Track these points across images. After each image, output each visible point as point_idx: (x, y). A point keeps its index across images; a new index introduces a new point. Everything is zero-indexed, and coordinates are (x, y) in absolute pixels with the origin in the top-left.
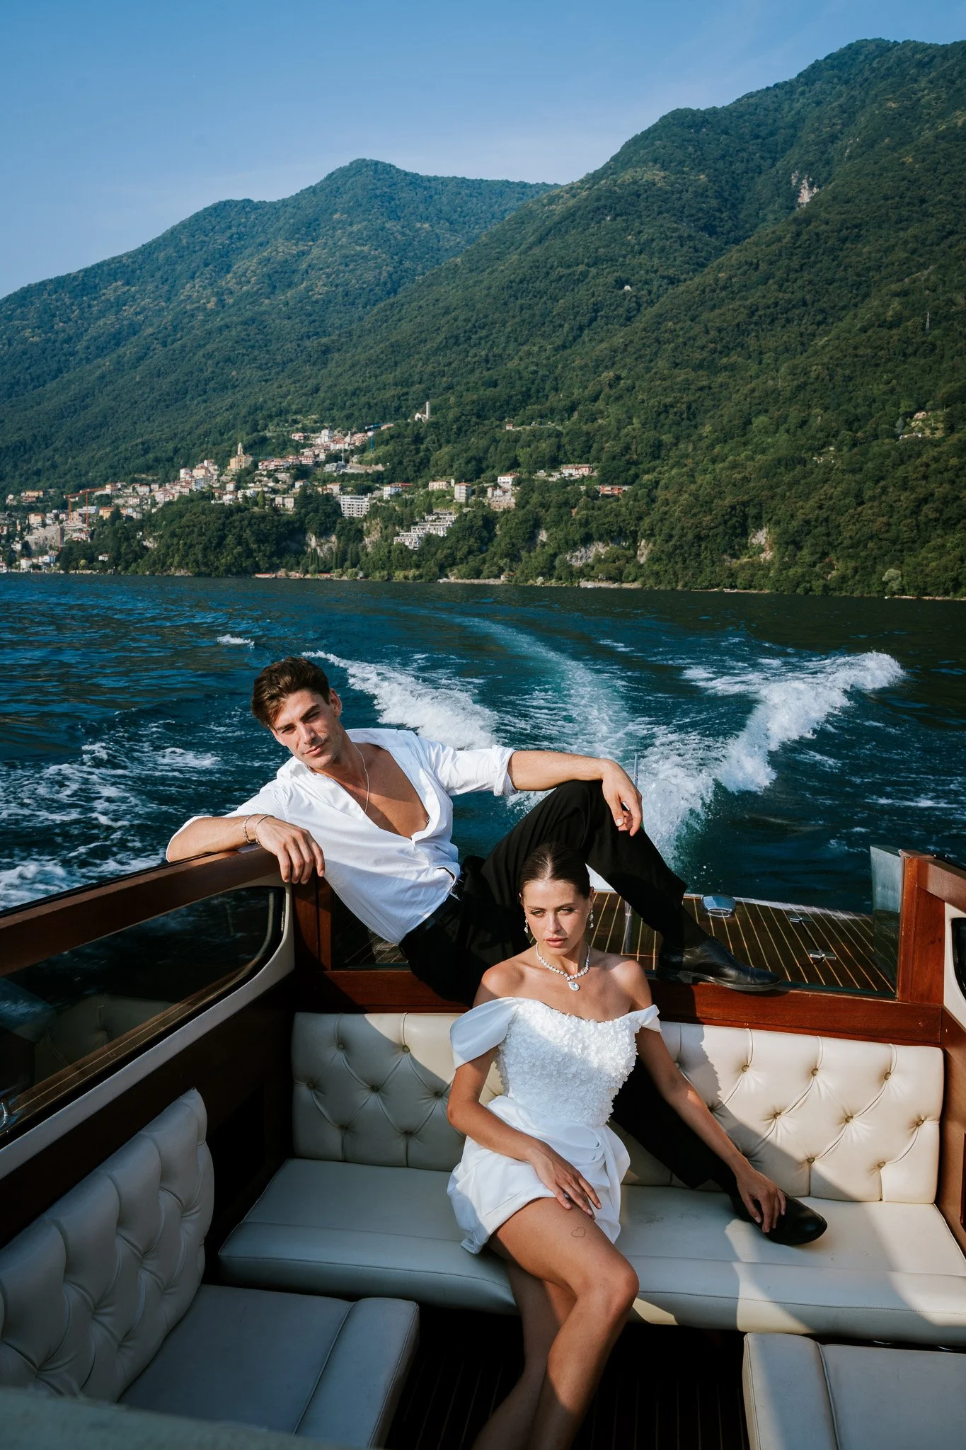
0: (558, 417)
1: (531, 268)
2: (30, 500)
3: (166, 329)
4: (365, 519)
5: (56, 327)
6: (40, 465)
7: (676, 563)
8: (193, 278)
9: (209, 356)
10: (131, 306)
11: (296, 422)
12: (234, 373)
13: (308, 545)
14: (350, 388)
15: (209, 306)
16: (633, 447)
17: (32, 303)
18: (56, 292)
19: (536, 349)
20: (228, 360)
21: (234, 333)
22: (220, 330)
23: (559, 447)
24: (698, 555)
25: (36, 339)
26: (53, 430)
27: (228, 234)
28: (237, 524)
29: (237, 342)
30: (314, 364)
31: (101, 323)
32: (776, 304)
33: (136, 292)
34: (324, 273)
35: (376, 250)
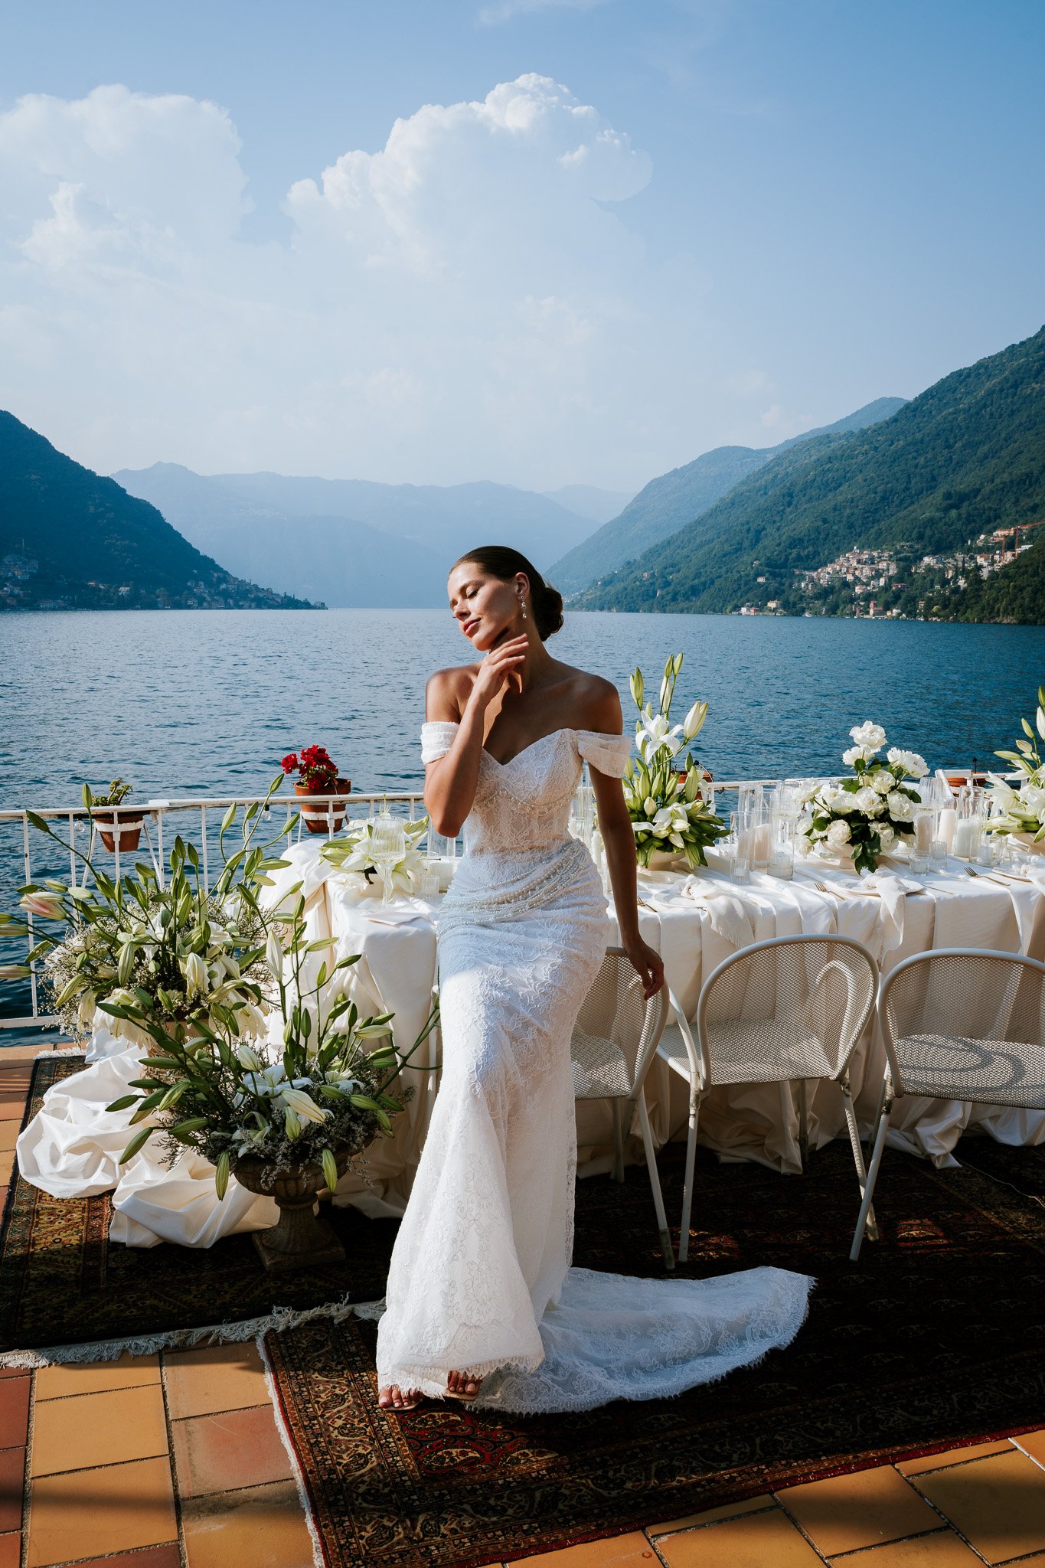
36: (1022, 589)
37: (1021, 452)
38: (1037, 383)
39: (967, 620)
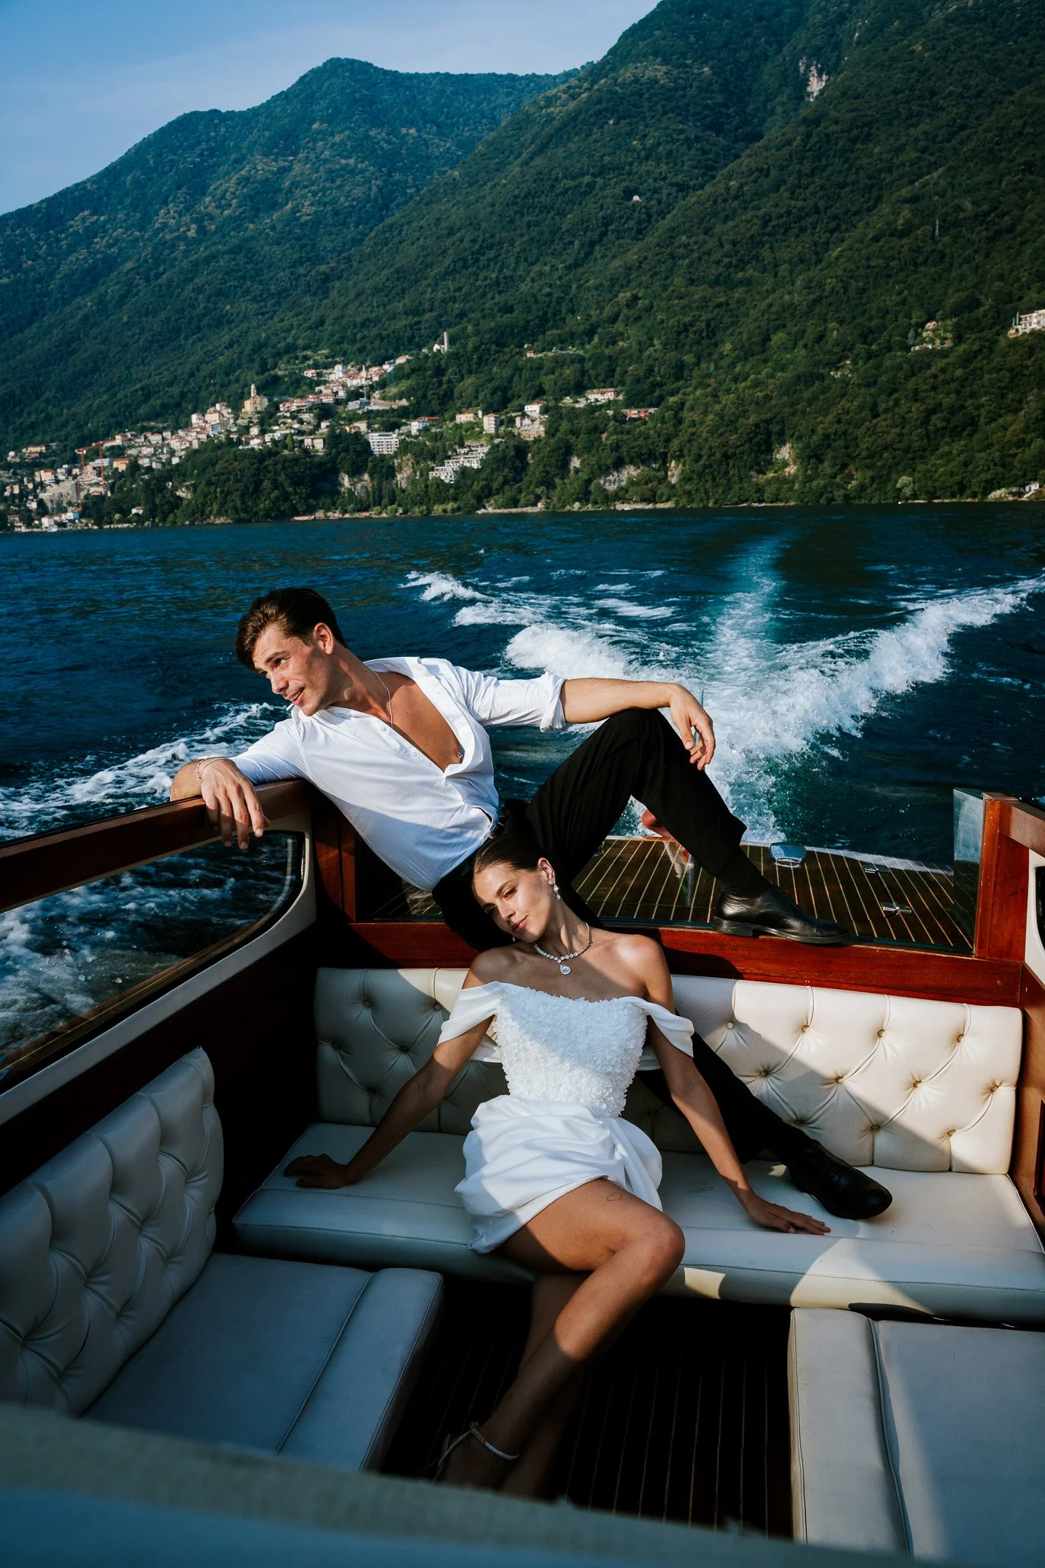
0: (578, 341)
1: (535, 181)
2: (33, 456)
3: (147, 262)
4: (396, 455)
5: (24, 266)
6: (33, 417)
7: (706, 481)
8: (166, 203)
9: (199, 290)
10: (102, 238)
11: (306, 358)
12: (228, 307)
13: (342, 485)
14: (359, 320)
15: (190, 234)
16: (656, 369)
18: (19, 227)
19: (547, 268)
20: (220, 293)
22: (207, 260)
23: (583, 372)
24: (727, 472)
26: (41, 379)
27: (198, 150)
28: (271, 468)
29: (226, 274)
30: (315, 294)
31: (72, 258)
32: (789, 213)
33: (105, 222)
34: (309, 192)
35: (363, 162)
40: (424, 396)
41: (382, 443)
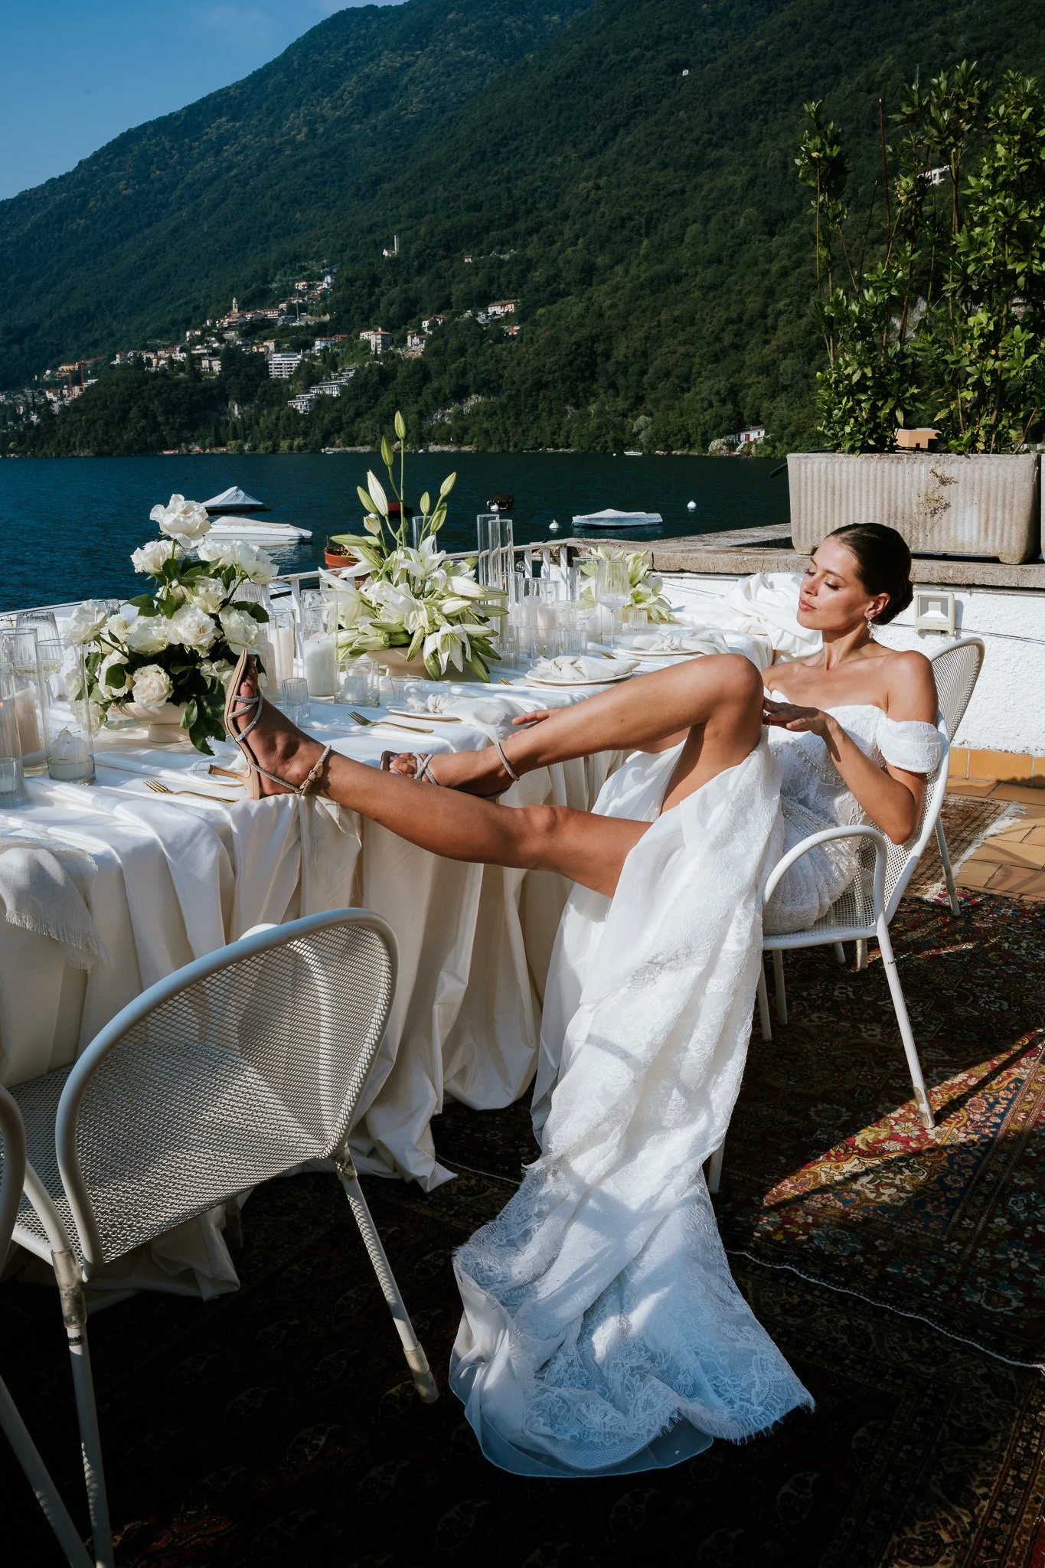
0: (521, 243)
1: (583, 58)
2: (64, 374)
3: (250, 168)
5: (152, 176)
6: (97, 335)
7: (509, 418)
8: (298, 106)
9: (276, 197)
10: (232, 145)
11: (304, 269)
12: (298, 215)
13: (231, 413)
15: (299, 137)
17: (131, 151)
18: (156, 136)
19: (560, 159)
20: (295, 200)
21: (308, 167)
22: (295, 166)
23: (491, 281)
24: (535, 407)
25: (130, 191)
27: (343, 50)
29: (307, 178)
31: (198, 167)
33: (240, 128)
34: (423, 88)
35: (484, 53)
36: (94, 422)
37: (74, 288)
38: (81, 219)
39: (45, 454)
40: (348, 311)
41: (282, 363)
